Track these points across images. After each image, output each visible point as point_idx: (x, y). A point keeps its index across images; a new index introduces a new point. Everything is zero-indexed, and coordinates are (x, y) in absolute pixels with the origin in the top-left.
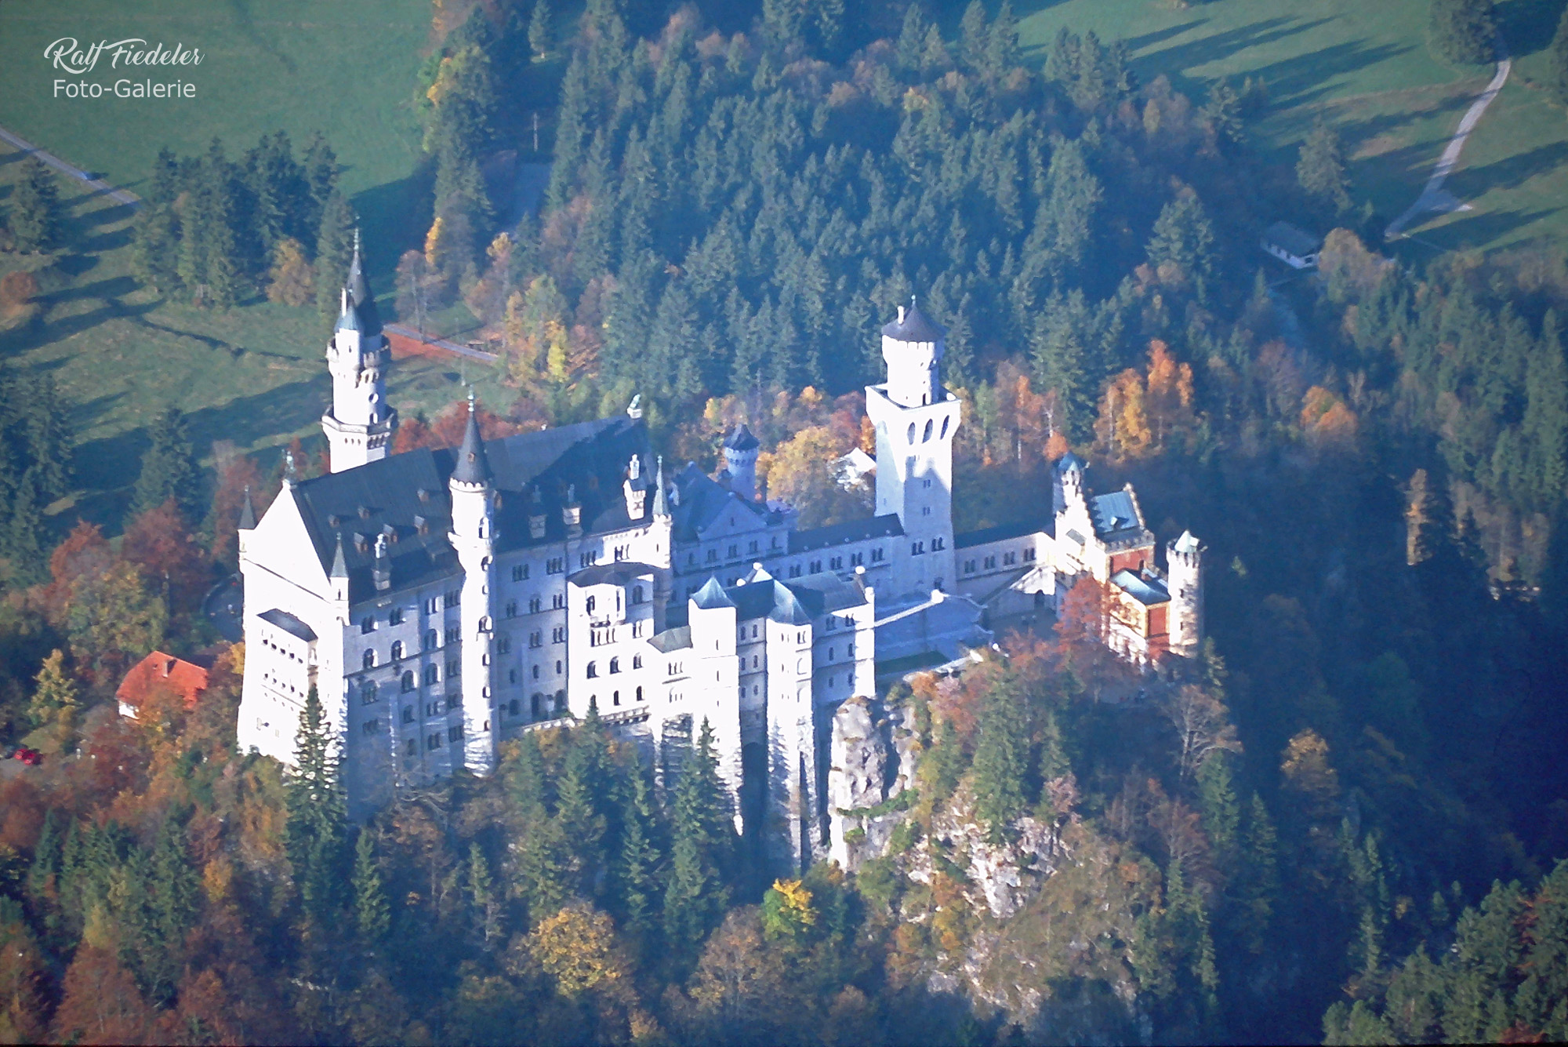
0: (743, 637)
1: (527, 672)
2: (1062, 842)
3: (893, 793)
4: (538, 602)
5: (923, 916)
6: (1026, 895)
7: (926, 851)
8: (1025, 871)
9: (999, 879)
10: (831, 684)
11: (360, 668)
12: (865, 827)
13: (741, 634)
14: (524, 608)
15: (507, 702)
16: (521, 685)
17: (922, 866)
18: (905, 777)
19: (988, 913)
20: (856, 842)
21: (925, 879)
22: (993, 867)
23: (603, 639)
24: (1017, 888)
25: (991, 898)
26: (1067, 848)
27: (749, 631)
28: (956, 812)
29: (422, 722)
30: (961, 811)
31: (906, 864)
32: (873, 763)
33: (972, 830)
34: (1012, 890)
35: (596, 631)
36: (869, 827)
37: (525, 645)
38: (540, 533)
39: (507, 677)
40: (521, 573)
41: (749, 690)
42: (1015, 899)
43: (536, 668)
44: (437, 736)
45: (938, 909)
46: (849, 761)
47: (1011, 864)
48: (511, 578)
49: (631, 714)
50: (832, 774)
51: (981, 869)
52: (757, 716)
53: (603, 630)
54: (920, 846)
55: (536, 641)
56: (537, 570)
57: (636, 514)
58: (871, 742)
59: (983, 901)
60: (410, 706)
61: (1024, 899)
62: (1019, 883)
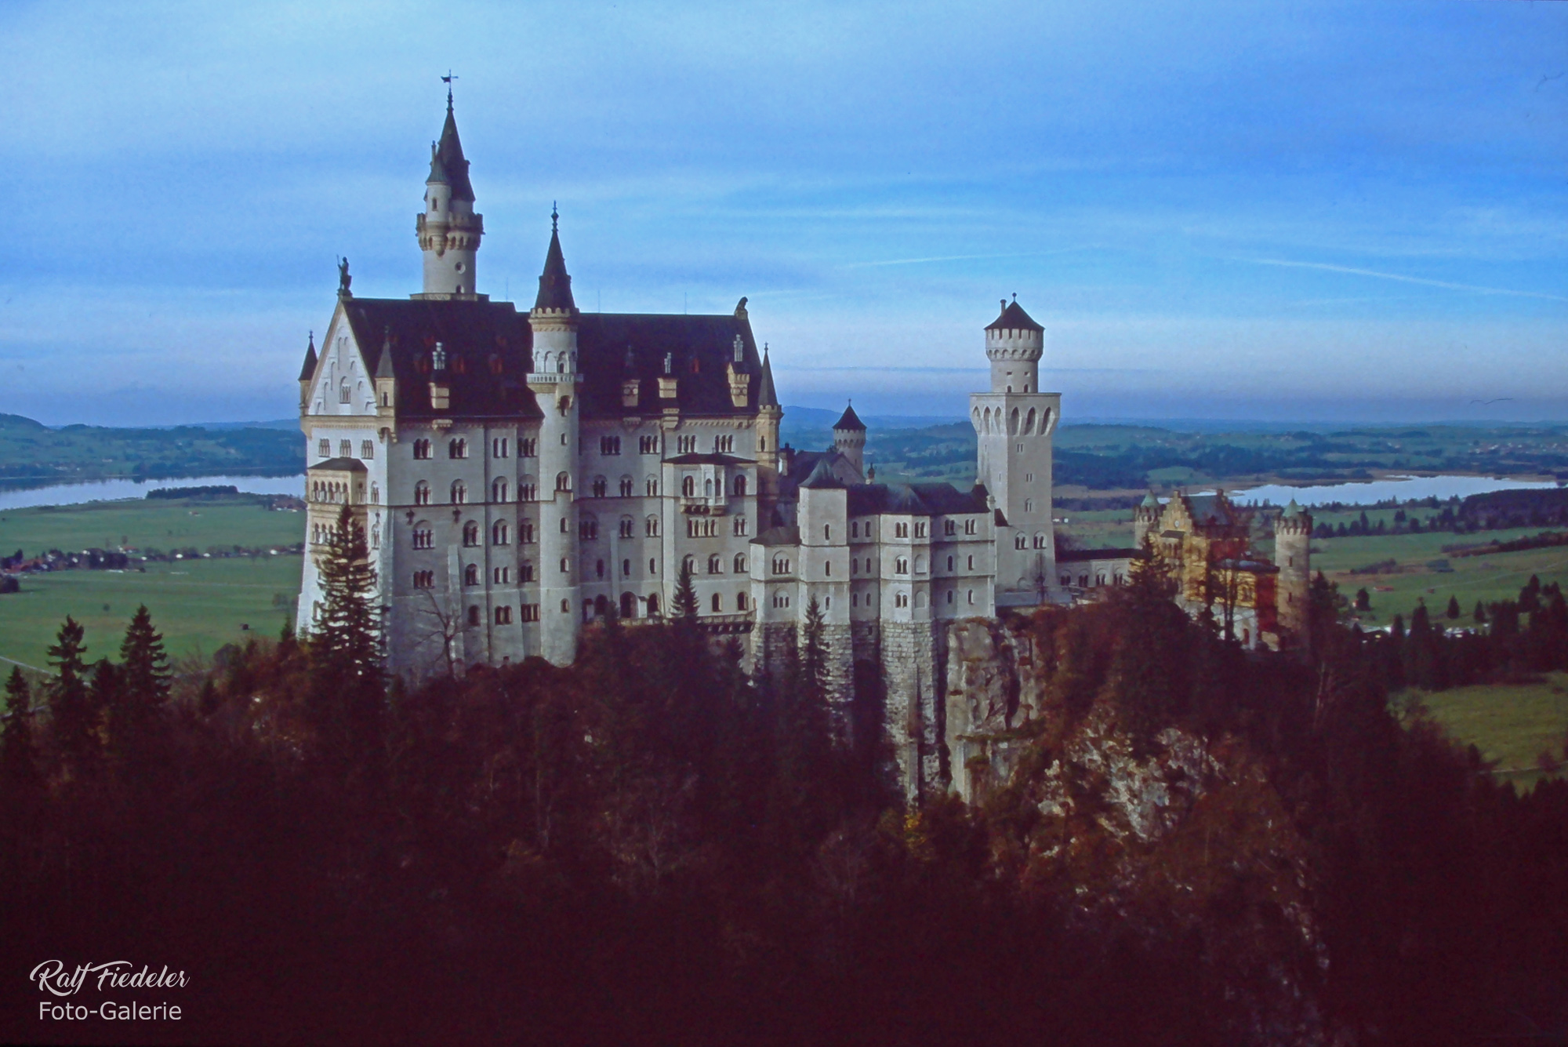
0: (855, 535)
1: (615, 566)
2: (1211, 758)
3: (1016, 723)
4: (629, 486)
5: (1056, 849)
6: (1175, 817)
7: (1057, 777)
8: (1173, 790)
9: (1145, 796)
10: (950, 600)
11: (412, 502)
12: (989, 754)
13: (853, 531)
14: (613, 490)
15: (593, 597)
16: (609, 579)
17: (1054, 794)
18: (1029, 707)
19: (1133, 838)
20: (978, 768)
21: (1057, 810)
22: (1137, 785)
23: (701, 532)
24: (1165, 809)
25: (1135, 820)
26: (1217, 766)
27: (862, 526)
28: (1090, 733)
29: (488, 587)
30: (1096, 731)
31: (1033, 794)
32: (996, 686)
33: (1111, 748)
34: (1160, 811)
35: (693, 519)
36: (994, 753)
37: (614, 534)
38: (633, 402)
39: (593, 567)
40: (611, 446)
41: (862, 602)
42: (1163, 820)
43: (626, 563)
44: (507, 609)
45: (1073, 840)
46: (970, 682)
47: (1156, 779)
48: (599, 451)
49: (731, 620)
50: (950, 700)
51: (1121, 792)
52: (870, 629)
53: (701, 520)
54: (1050, 772)
55: (626, 529)
56: (628, 445)
57: (739, 402)
58: (994, 664)
59: (1127, 825)
60: (473, 566)
61: (1173, 821)
62: (1167, 802)
